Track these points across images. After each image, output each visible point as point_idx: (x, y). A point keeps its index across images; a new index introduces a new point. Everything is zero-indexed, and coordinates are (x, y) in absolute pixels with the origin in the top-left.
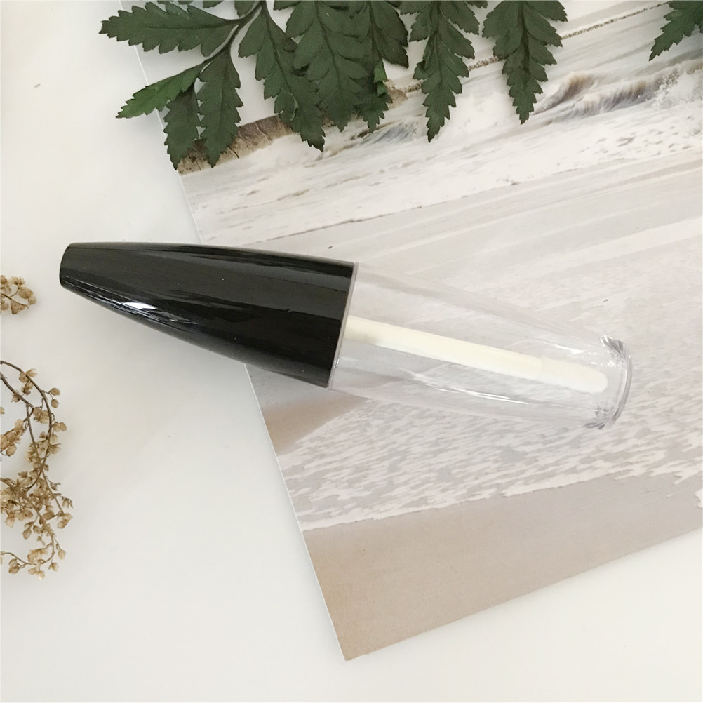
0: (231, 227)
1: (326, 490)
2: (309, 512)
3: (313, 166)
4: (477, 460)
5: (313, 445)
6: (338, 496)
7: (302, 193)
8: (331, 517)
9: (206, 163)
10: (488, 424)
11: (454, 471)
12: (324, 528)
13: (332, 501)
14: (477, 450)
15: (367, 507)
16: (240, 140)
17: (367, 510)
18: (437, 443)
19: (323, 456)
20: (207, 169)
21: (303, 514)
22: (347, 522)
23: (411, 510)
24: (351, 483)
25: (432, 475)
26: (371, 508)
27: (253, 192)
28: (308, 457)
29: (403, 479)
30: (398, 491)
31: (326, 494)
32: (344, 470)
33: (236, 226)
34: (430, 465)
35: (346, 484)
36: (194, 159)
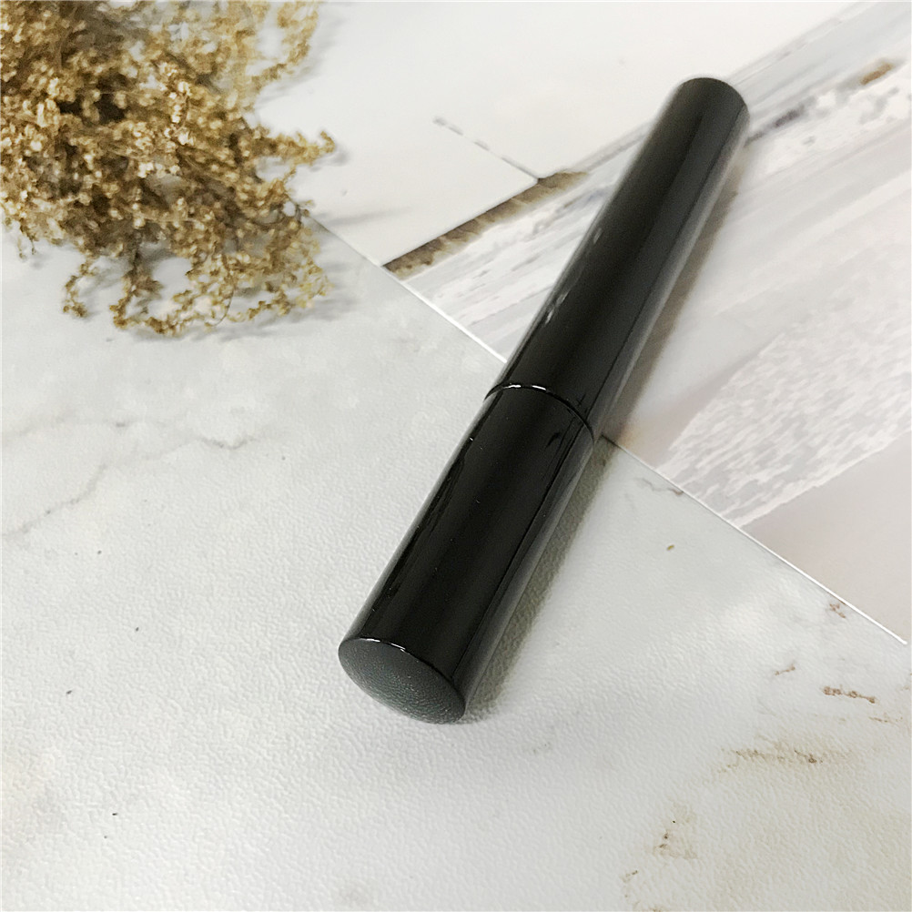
0: (477, 302)
1: (737, 481)
2: (733, 508)
3: (533, 239)
4: (884, 396)
5: (691, 445)
6: (756, 481)
7: (535, 259)
8: (764, 503)
9: (424, 266)
10: (868, 363)
11: (869, 414)
12: (765, 516)
13: (753, 487)
14: (876, 388)
15: (799, 479)
16: (449, 243)
17: (802, 482)
18: (828, 398)
19: (709, 451)
20: (427, 270)
21: (728, 511)
22: (786, 501)
23: (851, 463)
24: (762, 465)
25: (847, 425)
26: (804, 478)
27: (485, 272)
28: (694, 458)
29: (817, 441)
30: (822, 453)
31: (742, 483)
32: (745, 456)
33: (482, 299)
34: (837, 418)
35: (757, 467)
36: (410, 267)
